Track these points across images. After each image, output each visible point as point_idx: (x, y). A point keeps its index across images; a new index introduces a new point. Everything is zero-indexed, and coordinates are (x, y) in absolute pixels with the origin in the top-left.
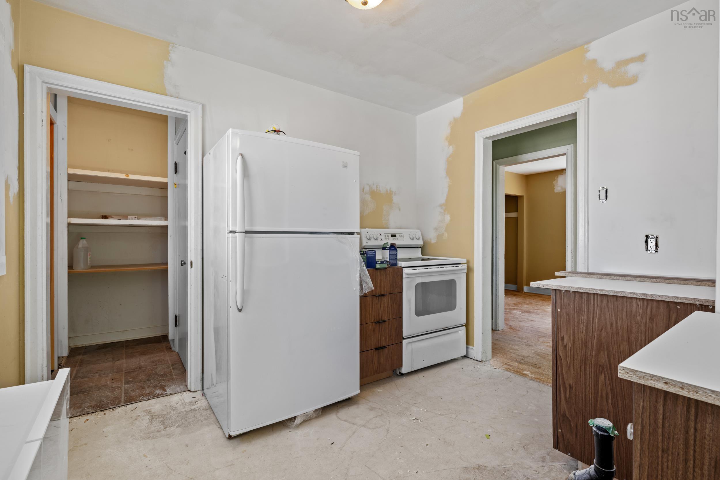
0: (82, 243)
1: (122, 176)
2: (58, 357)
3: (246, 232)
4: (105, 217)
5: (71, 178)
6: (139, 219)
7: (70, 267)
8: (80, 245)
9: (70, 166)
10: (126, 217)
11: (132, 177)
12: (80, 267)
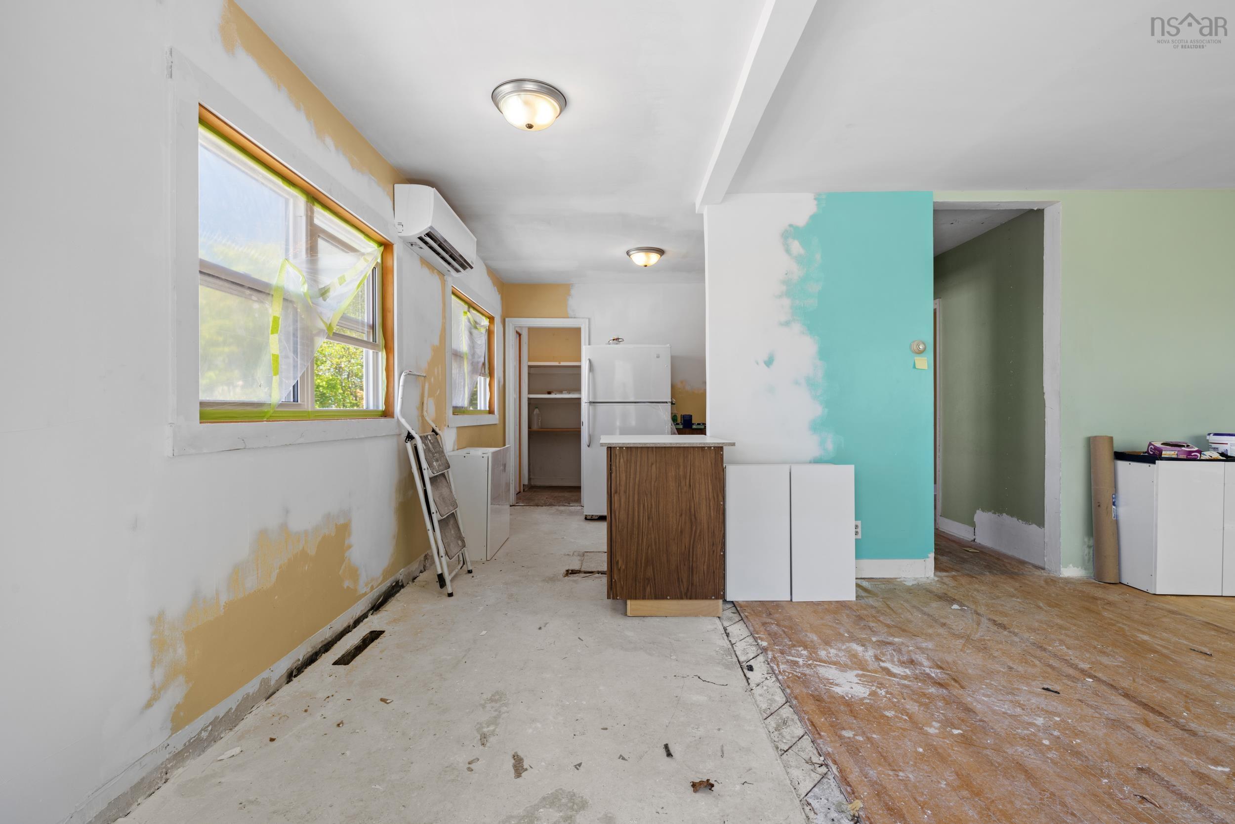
0: (536, 411)
1: (556, 364)
2: (523, 485)
3: (590, 402)
4: (549, 393)
5: (530, 367)
6: (569, 393)
7: (529, 427)
8: (535, 413)
9: (529, 360)
10: (561, 392)
11: (563, 364)
12: (535, 427)
